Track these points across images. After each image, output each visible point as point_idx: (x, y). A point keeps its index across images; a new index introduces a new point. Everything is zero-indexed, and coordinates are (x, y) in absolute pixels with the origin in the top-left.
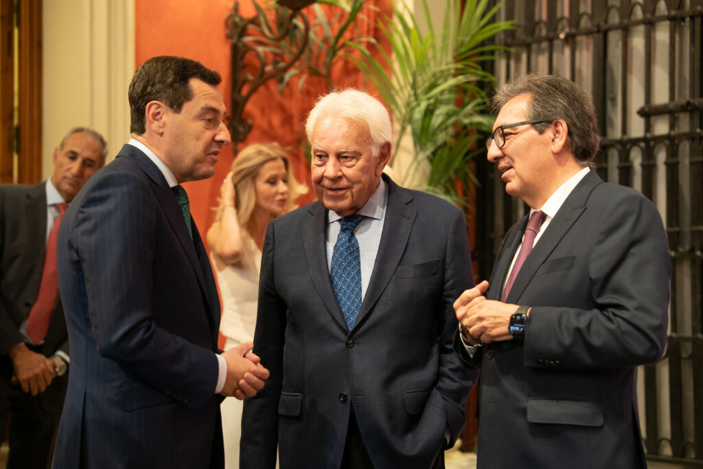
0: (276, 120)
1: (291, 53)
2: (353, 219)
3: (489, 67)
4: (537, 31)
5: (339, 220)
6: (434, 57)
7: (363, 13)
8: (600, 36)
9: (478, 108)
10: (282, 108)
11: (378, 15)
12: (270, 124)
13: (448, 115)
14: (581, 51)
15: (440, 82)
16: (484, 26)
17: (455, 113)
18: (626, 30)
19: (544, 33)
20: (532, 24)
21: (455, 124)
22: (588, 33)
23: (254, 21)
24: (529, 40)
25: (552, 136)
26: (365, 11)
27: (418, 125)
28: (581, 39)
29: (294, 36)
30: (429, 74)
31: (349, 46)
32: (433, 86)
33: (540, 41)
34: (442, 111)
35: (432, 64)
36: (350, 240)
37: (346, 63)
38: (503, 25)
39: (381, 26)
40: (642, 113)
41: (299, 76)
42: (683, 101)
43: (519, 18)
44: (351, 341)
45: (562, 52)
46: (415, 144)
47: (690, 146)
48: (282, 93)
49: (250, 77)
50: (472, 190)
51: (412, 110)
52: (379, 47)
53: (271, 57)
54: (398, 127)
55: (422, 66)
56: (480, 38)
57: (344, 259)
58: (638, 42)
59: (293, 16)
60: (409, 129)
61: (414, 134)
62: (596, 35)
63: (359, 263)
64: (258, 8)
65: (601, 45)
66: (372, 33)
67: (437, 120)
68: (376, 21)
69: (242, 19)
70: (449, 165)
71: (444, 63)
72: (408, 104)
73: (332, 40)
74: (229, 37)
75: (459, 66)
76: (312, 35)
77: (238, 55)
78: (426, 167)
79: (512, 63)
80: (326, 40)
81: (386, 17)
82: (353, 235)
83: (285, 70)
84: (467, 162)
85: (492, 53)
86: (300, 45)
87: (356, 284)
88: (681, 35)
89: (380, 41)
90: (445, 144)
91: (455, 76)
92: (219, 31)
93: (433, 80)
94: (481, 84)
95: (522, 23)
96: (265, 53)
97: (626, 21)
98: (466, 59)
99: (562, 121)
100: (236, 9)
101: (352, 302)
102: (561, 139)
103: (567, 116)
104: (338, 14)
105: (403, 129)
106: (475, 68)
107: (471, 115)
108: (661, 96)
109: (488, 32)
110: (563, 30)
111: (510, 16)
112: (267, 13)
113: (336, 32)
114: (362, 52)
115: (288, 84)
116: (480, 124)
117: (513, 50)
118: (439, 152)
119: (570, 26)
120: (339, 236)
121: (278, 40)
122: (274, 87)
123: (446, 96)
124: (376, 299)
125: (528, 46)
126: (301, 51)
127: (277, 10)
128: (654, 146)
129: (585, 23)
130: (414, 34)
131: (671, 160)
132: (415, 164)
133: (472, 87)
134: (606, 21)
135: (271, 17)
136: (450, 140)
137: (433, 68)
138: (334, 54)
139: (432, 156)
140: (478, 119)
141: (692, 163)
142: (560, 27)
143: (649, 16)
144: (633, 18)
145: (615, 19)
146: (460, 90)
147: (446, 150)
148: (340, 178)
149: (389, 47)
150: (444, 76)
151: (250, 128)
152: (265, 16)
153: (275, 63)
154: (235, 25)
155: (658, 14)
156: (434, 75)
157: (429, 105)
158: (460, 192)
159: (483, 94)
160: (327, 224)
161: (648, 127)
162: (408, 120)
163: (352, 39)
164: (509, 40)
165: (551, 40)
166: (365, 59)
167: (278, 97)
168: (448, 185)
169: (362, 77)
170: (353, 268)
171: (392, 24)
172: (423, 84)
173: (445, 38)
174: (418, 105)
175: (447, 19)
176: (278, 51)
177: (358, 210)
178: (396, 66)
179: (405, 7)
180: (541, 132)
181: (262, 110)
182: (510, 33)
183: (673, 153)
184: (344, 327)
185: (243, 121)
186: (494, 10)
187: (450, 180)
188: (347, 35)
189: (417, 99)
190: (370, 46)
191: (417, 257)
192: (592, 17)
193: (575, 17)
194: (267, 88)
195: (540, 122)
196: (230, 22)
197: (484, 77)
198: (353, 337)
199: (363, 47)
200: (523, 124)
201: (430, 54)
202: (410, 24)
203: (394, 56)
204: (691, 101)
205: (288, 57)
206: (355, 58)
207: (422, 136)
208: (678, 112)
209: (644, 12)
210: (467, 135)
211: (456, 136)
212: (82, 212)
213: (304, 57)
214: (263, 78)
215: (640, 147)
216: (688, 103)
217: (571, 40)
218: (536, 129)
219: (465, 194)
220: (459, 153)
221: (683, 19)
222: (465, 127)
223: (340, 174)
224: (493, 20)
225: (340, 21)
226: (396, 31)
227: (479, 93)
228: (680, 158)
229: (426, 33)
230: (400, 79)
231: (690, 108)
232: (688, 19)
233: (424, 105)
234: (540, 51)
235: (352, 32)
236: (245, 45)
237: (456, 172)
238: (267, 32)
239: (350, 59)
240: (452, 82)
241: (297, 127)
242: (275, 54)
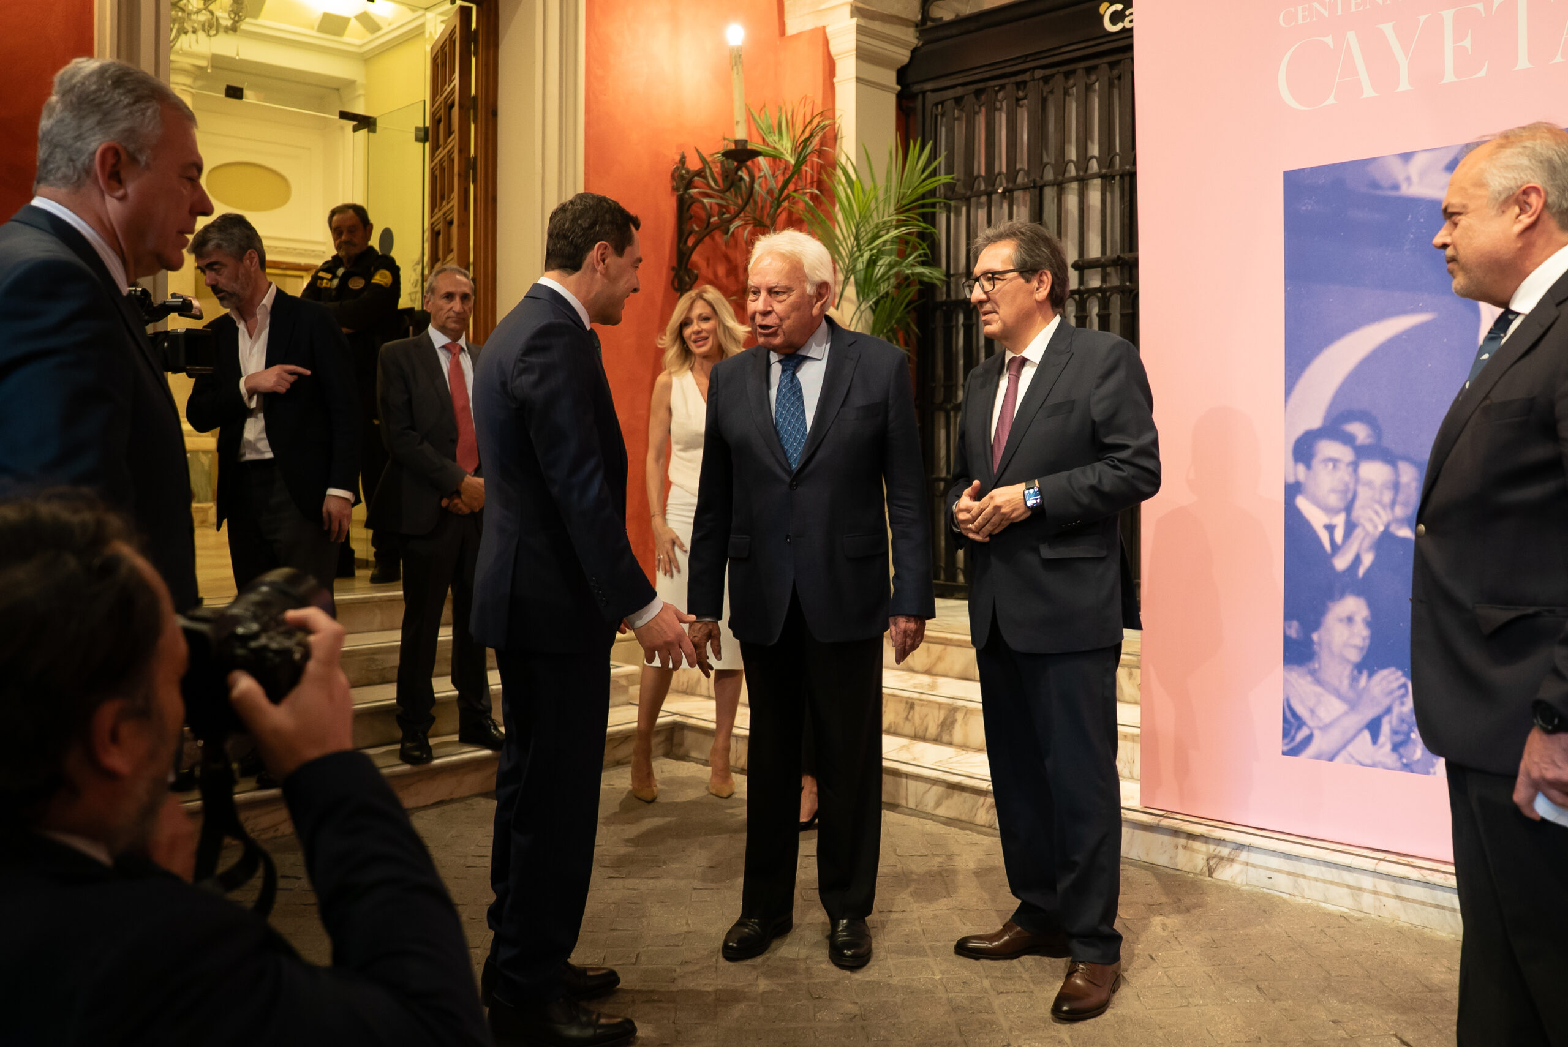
0: (721, 270)
1: (736, 204)
2: (793, 359)
3: (930, 219)
4: (976, 185)
5: (780, 361)
6: (877, 208)
7: (806, 166)
8: (1037, 191)
9: (920, 259)
10: (727, 259)
11: (821, 167)
12: (715, 274)
13: (891, 266)
14: (1018, 207)
15: (881, 233)
16: (924, 180)
17: (897, 264)
18: (1060, 187)
19: (983, 187)
20: (971, 178)
21: (897, 275)
22: (1024, 188)
23: (700, 173)
24: (969, 193)
25: (1037, 285)
26: (809, 163)
27: (861, 275)
28: (1018, 194)
29: (740, 188)
30: (872, 225)
31: (794, 198)
32: (876, 237)
33: (979, 195)
34: (885, 260)
35: (875, 214)
36: (792, 381)
37: (790, 213)
38: (943, 178)
39: (825, 177)
40: (1076, 266)
41: (744, 226)
42: (1115, 256)
43: (959, 173)
44: (794, 483)
45: (1001, 207)
46: (858, 294)
47: (1121, 298)
48: (727, 244)
49: (696, 228)
50: (914, 339)
51: (856, 259)
52: (823, 198)
53: (716, 208)
54: (841, 277)
55: (865, 217)
56: (921, 191)
57: (788, 400)
58: (1072, 201)
59: (738, 169)
60: (852, 279)
61: (857, 283)
62: (1031, 190)
63: (803, 402)
64: (703, 160)
65: (1037, 199)
66: (815, 184)
67: (879, 271)
68: (819, 173)
69: (688, 172)
70: (890, 316)
71: (886, 214)
72: (851, 254)
73: (776, 192)
74: (675, 189)
75: (901, 217)
76: (756, 186)
77: (684, 207)
78: (868, 316)
79: (952, 215)
80: (770, 192)
81: (829, 169)
82: (794, 375)
83: (731, 221)
84: (908, 312)
85: (933, 205)
86: (745, 197)
87: (801, 424)
88: (1112, 193)
89: (824, 193)
90: (887, 294)
91: (897, 227)
92: (667, 183)
93: (876, 231)
94: (922, 236)
95: (962, 177)
96: (711, 204)
97: (1060, 178)
98: (907, 211)
99: (1046, 271)
100: (683, 161)
101: (794, 439)
102: (1045, 289)
103: (1051, 266)
104: (783, 166)
105: (847, 279)
106: (919, 221)
107: (913, 265)
108: (1094, 251)
109: (929, 185)
110: (1001, 185)
111: (950, 170)
112: (712, 166)
113: (780, 184)
114: (806, 203)
115: (733, 233)
116: (921, 274)
117: (953, 203)
118: (882, 302)
119: (1008, 182)
120: (780, 377)
121: (723, 191)
122: (718, 236)
123: (888, 247)
124: (819, 441)
125: (968, 200)
126: (747, 203)
127: (722, 163)
128: (1087, 298)
129: (1021, 179)
130: (857, 185)
131: (1103, 312)
132: (858, 314)
133: (913, 238)
134: (1042, 178)
135: (717, 169)
136: (891, 290)
137: (876, 219)
138: (779, 205)
139: (874, 307)
140: (919, 269)
141: (1122, 315)
142: (998, 181)
143: (1081, 173)
144: (1067, 175)
145: (1049, 175)
146: (901, 240)
147: (889, 299)
148: (769, 313)
149: (832, 197)
150: (886, 227)
151: (696, 278)
152: (710, 168)
153: (721, 214)
154: (682, 177)
155: (1090, 172)
156: (877, 226)
157: (871, 256)
158: (902, 341)
159: (925, 245)
160: (768, 365)
161: (1081, 281)
162: (851, 270)
163: (796, 191)
164: (949, 194)
165: (989, 195)
166: (810, 211)
167: (724, 248)
168: (890, 334)
169: (805, 226)
170: (797, 408)
171: (835, 175)
172: (865, 237)
173: (887, 190)
174: (862, 256)
175: (889, 172)
176: (723, 202)
177: (798, 349)
178: (840, 217)
179: (848, 158)
180: (1028, 281)
181: (708, 260)
182: (950, 187)
183: (1104, 304)
184: (787, 467)
185: (688, 272)
186: (936, 163)
187: (892, 330)
188: (791, 187)
189: (859, 250)
190: (814, 197)
191: (858, 400)
192: (1028, 173)
193: (1012, 173)
194: (713, 239)
195: (1027, 270)
196: (676, 175)
197: (926, 229)
198: (798, 477)
199: (807, 199)
200: (1011, 271)
201: (873, 205)
202: (854, 177)
203: (837, 207)
204: (1122, 255)
205: (733, 208)
206: (799, 209)
207: (865, 287)
208: (1109, 266)
209: (1077, 170)
210: (908, 286)
211: (898, 287)
212: (521, 361)
213: (748, 208)
214: (708, 229)
215: (1097, 297)
216: (1119, 257)
217: (1008, 194)
218: (1023, 277)
219: (906, 344)
220: (902, 304)
221: (1113, 178)
222: (907, 277)
223: (769, 309)
224: (934, 174)
225: (784, 173)
226: (840, 182)
227: (920, 245)
228: (1111, 311)
229: (869, 186)
230: (843, 229)
231: (1120, 262)
232: (1118, 178)
233: (866, 255)
234: (979, 206)
235: (796, 184)
236: (691, 197)
237: (898, 322)
238: (712, 184)
239: (794, 210)
240: (894, 233)
241: (741, 278)
242: (719, 205)
